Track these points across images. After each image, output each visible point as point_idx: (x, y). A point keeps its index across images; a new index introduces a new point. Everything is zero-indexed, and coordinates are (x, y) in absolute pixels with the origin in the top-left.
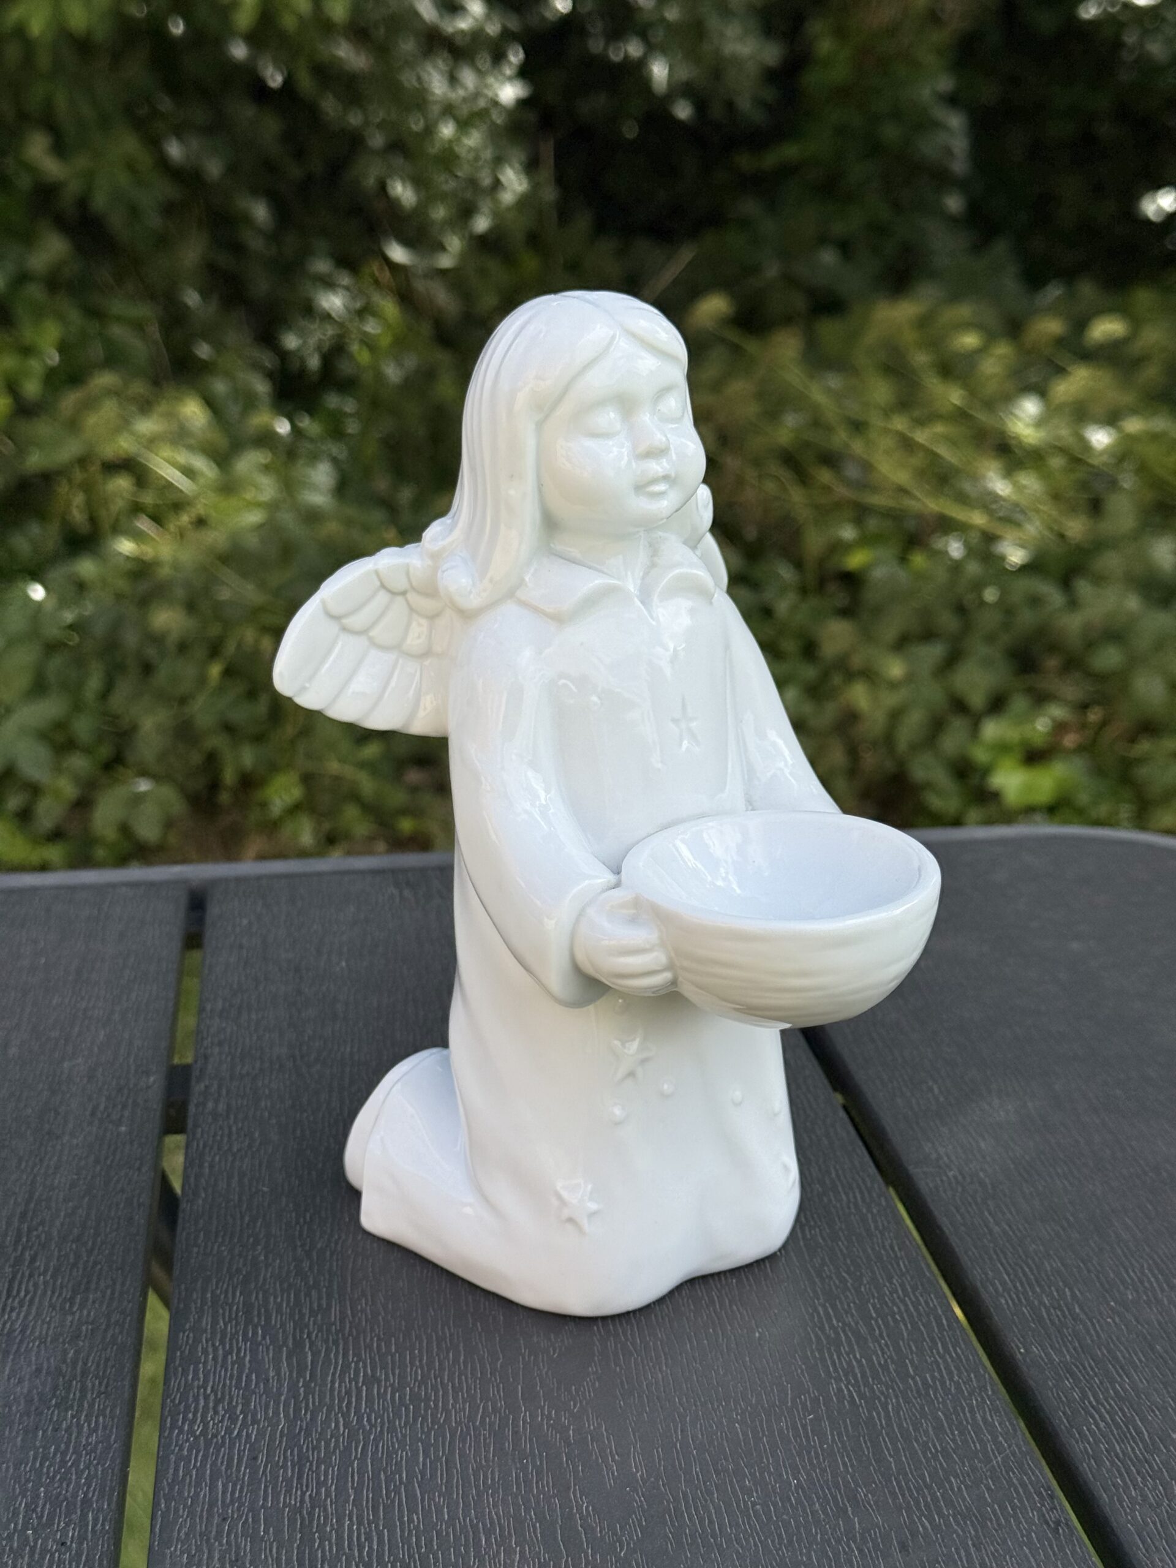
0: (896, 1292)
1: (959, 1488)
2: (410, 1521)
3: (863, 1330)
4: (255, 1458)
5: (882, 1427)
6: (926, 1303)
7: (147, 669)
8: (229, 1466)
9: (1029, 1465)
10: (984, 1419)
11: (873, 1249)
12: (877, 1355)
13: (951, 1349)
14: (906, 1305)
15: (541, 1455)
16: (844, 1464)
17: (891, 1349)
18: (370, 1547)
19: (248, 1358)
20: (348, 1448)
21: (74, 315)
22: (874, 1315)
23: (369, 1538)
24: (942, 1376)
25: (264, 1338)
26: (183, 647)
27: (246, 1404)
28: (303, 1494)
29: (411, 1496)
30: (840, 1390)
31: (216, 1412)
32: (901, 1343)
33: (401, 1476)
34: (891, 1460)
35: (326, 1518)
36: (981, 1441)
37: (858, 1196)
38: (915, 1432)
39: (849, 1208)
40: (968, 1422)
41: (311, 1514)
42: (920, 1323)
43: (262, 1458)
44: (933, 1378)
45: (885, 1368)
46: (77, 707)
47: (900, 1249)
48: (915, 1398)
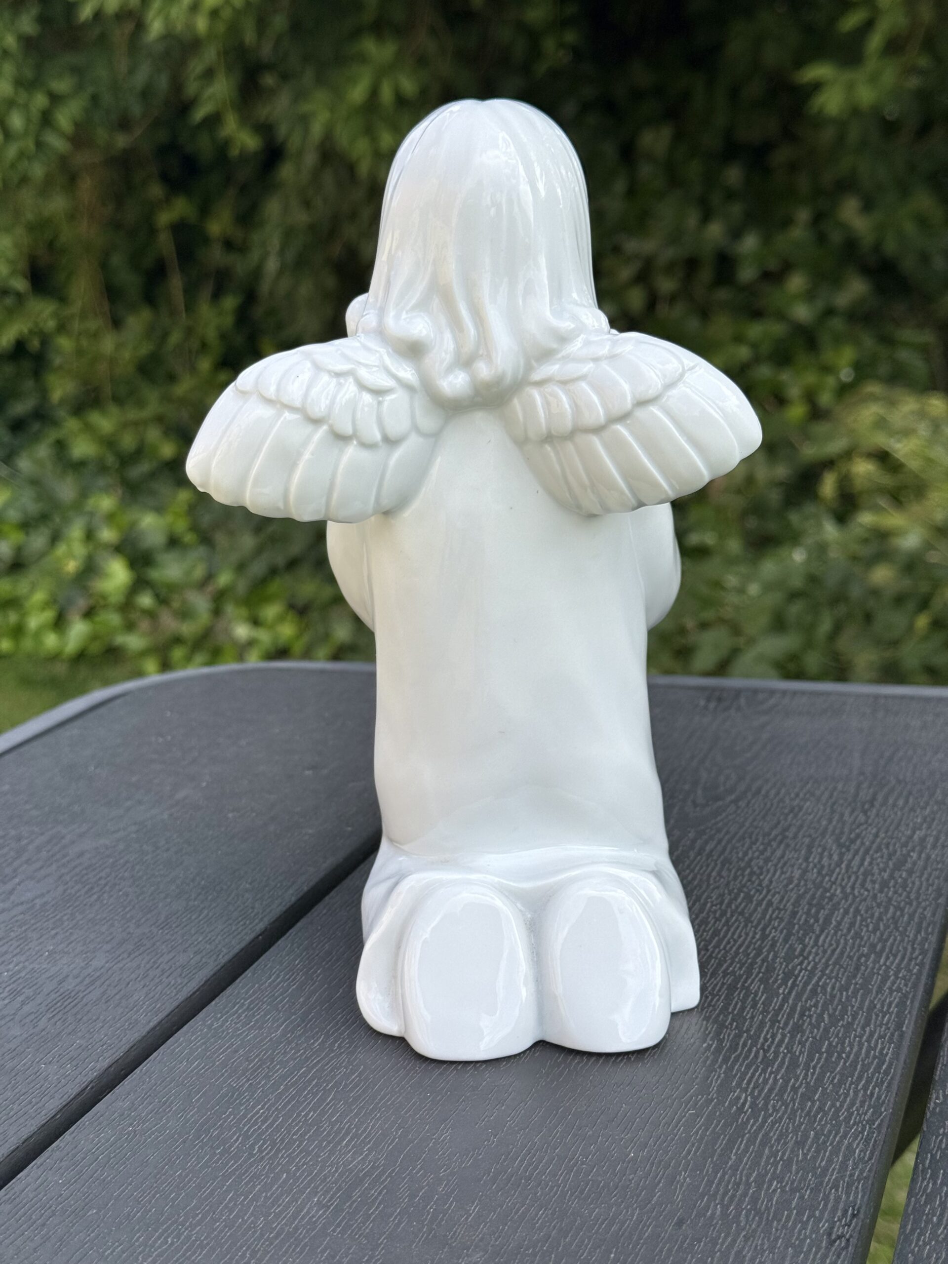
0: (861, 1037)
1: (775, 1191)
2: (307, 1114)
3: (802, 1059)
4: (236, 1051)
5: (749, 1132)
6: (883, 1049)
7: (868, 618)
8: (214, 1053)
9: (857, 1188)
10: (850, 1145)
11: (872, 1002)
12: (797, 1080)
13: (871, 1088)
14: (861, 1049)
15: (446, 1094)
16: (689, 1152)
17: (814, 1077)
18: (259, 1128)
19: (294, 987)
20: (307, 1059)
21: (869, 341)
22: (823, 1050)
23: (264, 1122)
24: (841, 1106)
25: (317, 977)
26: (899, 600)
27: (265, 1015)
28: (248, 1080)
29: (322, 1100)
30: (739, 1098)
31: (238, 1017)
32: (828, 1074)
33: (327, 1085)
34: (733, 1157)
35: (247, 1101)
36: (830, 1161)
37: (897, 961)
38: (775, 1141)
39: (880, 969)
40: (831, 1144)
41: (240, 1095)
42: (860, 1063)
43: (241, 1052)
44: (833, 1105)
45: (795, 1090)
46: (809, 644)
47: (897, 1006)
48: (800, 1117)
